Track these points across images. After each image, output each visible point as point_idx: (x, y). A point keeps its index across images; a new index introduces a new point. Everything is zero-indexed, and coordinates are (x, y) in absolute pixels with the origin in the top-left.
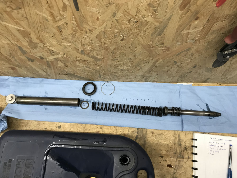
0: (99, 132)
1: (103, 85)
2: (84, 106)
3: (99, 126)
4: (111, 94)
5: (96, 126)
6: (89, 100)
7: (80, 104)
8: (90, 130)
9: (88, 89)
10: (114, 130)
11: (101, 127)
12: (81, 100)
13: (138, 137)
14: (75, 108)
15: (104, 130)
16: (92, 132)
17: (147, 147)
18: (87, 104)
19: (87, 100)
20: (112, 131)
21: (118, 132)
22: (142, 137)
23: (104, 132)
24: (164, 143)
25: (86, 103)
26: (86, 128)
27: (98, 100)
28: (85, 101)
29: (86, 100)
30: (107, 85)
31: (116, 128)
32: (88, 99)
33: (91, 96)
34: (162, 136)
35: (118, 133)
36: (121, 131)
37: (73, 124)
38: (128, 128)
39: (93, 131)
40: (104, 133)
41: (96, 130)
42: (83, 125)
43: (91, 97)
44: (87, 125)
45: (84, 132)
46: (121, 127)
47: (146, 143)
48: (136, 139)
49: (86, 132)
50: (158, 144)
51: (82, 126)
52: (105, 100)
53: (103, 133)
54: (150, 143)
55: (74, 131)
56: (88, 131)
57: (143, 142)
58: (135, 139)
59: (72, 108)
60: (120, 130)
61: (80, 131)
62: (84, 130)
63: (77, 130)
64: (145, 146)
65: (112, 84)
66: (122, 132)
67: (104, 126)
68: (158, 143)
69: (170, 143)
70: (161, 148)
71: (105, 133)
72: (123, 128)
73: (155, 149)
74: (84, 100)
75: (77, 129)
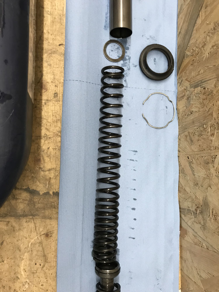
0: (43, 91)
1: (167, 97)
2: (112, 51)
3: (60, 90)
4: (145, 118)
5: (60, 83)
6: (127, 61)
7: (116, 39)
8: (50, 65)
9: (155, 59)
10: (51, 130)
11: (57, 96)
12: (126, 42)
13: (35, 197)
14: (105, 27)
15: (51, 104)
16: (44, 73)
17: (9, 222)
18: (118, 58)
19: (127, 58)
20: (49, 124)
21: (46, 142)
22: (36, 207)
23: (45, 103)
24: (22, 268)
25: (120, 56)
26: (55, 55)
27: (129, 86)
28: (124, 52)
29: (128, 53)
30: (167, 107)
31: (57, 135)
32: (130, 59)
33: (138, 67)
34: (40, 261)
35: (42, 141)
36: (48, 148)
37: (65, 21)
38: (58, 169)
39: (47, 73)
40: (43, 104)
41: (49, 81)
42: (62, 48)
43: (136, 66)
44: (63, 58)
45: (44, 51)
46: (61, 149)
47: (20, 219)
48: (28, 190)
49: (45, 56)
50: (18, 251)
51: (60, 45)
52: (128, 105)
53: (43, 102)
54: (20, 229)
55: (45, 23)
56: (47, 62)
57: (22, 210)
58: (28, 188)
59: (104, 18)
60: (52, 146)
61: (45, 39)
62: (50, 52)
63: (49, 33)
64: (11, 216)
65: (170, 120)
66: (46, 151)
67: (61, 103)
68: (20, 251)
69: (21, 285)
70: (5, 262)
71: (43, 107)
72: (58, 153)
73: (5, 243)
74: (128, 49)
75: (49, 31)
